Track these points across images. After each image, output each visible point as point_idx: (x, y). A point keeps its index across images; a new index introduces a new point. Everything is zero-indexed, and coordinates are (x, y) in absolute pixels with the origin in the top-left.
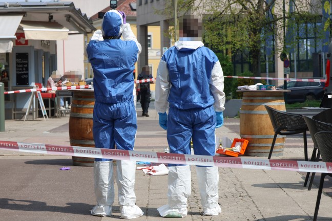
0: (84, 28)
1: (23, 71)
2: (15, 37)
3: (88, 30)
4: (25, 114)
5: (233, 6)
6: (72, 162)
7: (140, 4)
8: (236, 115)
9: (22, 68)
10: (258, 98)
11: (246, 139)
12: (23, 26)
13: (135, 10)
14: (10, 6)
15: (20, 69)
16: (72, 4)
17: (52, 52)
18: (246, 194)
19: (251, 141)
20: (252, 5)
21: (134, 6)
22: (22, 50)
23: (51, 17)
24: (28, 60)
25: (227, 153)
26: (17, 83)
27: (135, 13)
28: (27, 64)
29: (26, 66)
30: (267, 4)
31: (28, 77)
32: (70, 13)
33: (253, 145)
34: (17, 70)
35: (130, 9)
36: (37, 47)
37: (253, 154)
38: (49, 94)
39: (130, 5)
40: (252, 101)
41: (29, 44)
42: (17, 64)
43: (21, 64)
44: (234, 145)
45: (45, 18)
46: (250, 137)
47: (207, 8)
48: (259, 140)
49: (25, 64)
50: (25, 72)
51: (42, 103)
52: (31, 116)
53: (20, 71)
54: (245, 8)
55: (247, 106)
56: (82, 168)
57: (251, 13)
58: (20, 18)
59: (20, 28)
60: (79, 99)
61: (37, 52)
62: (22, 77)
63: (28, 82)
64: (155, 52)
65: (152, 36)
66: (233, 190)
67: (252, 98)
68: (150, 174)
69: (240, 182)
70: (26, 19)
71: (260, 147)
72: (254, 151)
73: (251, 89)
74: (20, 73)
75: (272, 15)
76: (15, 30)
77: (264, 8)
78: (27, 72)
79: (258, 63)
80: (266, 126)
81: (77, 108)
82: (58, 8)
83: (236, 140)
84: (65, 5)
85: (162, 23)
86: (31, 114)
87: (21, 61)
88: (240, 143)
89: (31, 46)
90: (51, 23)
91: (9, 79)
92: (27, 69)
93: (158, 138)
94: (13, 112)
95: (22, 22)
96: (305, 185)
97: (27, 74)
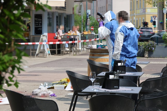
1: (39, 25)
9: (38, 24)
15: (37, 24)
24: (42, 19)
26: (35, 33)
28: (42, 21)
29: (41, 22)
31: (42, 30)
34: (35, 25)
42: (35, 21)
43: (38, 21)
49: (40, 21)
50: (40, 26)
53: (37, 26)
62: (38, 29)
63: (42, 33)
74: (37, 27)
78: (41, 26)
87: (38, 19)
92: (41, 24)
94: (31, 51)
97: (41, 28)
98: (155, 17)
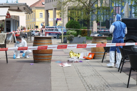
0: (29, 12)
1: (9, 27)
2: (6, 15)
3: (30, 12)
4: (9, 42)
5: (80, 4)
6: (33, 61)
7: (46, 3)
8: (83, 42)
10: (98, 39)
11: (93, 53)
12: (9, 11)
13: (44, 5)
14: (4, 4)
15: (8, 26)
16: (26, 4)
17: (18, 20)
18: (99, 75)
19: (95, 54)
20: (87, 4)
21: (44, 3)
22: (8, 19)
23: (18, 8)
24: (10, 23)
25: (87, 58)
26: (6, 31)
27: (44, 6)
28: (10, 24)
30: (92, 4)
32: (25, 7)
33: (96, 55)
34: (6, 27)
35: (42, 4)
36: (13, 18)
37: (96, 58)
38: (18, 35)
39: (42, 3)
40: (95, 40)
41: (11, 17)
42: (7, 24)
43: (8, 24)
44: (89, 55)
45: (16, 8)
46: (95, 52)
47: (71, 5)
48: (98, 54)
49: (9, 24)
51: (15, 38)
52: (12, 43)
54: (85, 5)
55: (94, 42)
56: (38, 64)
57: (86, 7)
58: (8, 8)
59: (8, 12)
60: (36, 40)
61: (13, 20)
62: (8, 29)
64: (51, 19)
65: (50, 14)
66: (94, 73)
67: (96, 39)
68: (62, 66)
69: (95, 70)
70: (10, 9)
71: (98, 56)
72: (96, 57)
73: (95, 36)
75: (94, 7)
76: (6, 13)
77: (91, 5)
79: (89, 24)
80: (100, 49)
81: (36, 43)
82: (21, 5)
83: (90, 54)
84: (24, 4)
85: (54, 9)
86: (11, 42)
88: (91, 55)
89: (11, 18)
90: (18, 10)
91: (4, 30)
92: (10, 26)
93: (59, 52)
95: (9, 10)
96: (119, 71)
97: (10, 28)
98: (43, 23)
